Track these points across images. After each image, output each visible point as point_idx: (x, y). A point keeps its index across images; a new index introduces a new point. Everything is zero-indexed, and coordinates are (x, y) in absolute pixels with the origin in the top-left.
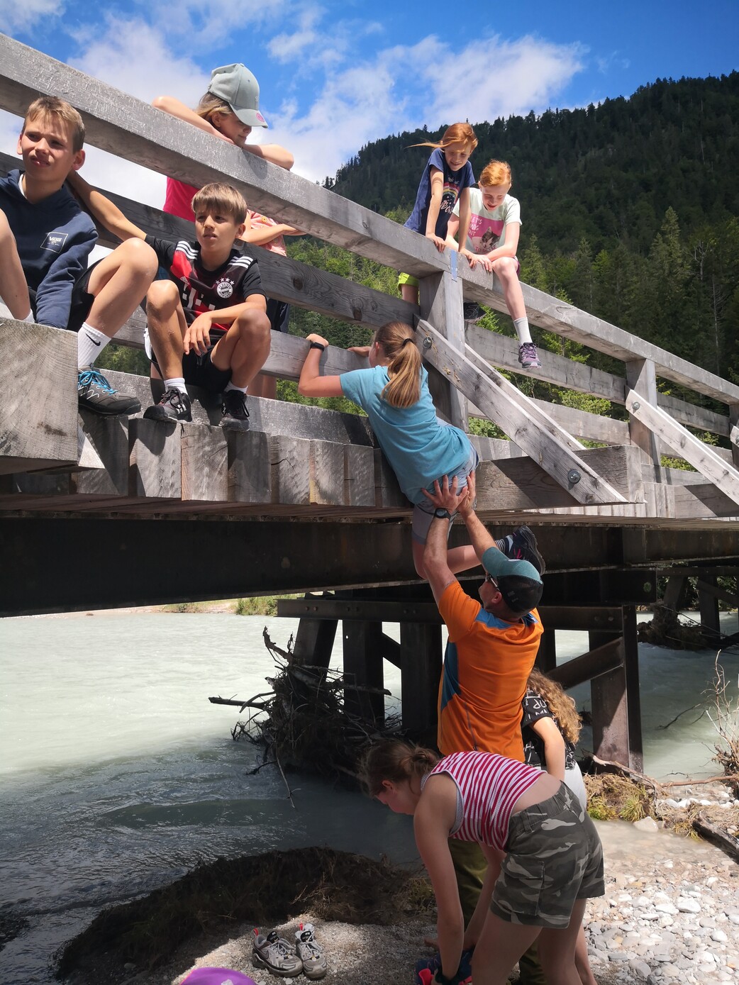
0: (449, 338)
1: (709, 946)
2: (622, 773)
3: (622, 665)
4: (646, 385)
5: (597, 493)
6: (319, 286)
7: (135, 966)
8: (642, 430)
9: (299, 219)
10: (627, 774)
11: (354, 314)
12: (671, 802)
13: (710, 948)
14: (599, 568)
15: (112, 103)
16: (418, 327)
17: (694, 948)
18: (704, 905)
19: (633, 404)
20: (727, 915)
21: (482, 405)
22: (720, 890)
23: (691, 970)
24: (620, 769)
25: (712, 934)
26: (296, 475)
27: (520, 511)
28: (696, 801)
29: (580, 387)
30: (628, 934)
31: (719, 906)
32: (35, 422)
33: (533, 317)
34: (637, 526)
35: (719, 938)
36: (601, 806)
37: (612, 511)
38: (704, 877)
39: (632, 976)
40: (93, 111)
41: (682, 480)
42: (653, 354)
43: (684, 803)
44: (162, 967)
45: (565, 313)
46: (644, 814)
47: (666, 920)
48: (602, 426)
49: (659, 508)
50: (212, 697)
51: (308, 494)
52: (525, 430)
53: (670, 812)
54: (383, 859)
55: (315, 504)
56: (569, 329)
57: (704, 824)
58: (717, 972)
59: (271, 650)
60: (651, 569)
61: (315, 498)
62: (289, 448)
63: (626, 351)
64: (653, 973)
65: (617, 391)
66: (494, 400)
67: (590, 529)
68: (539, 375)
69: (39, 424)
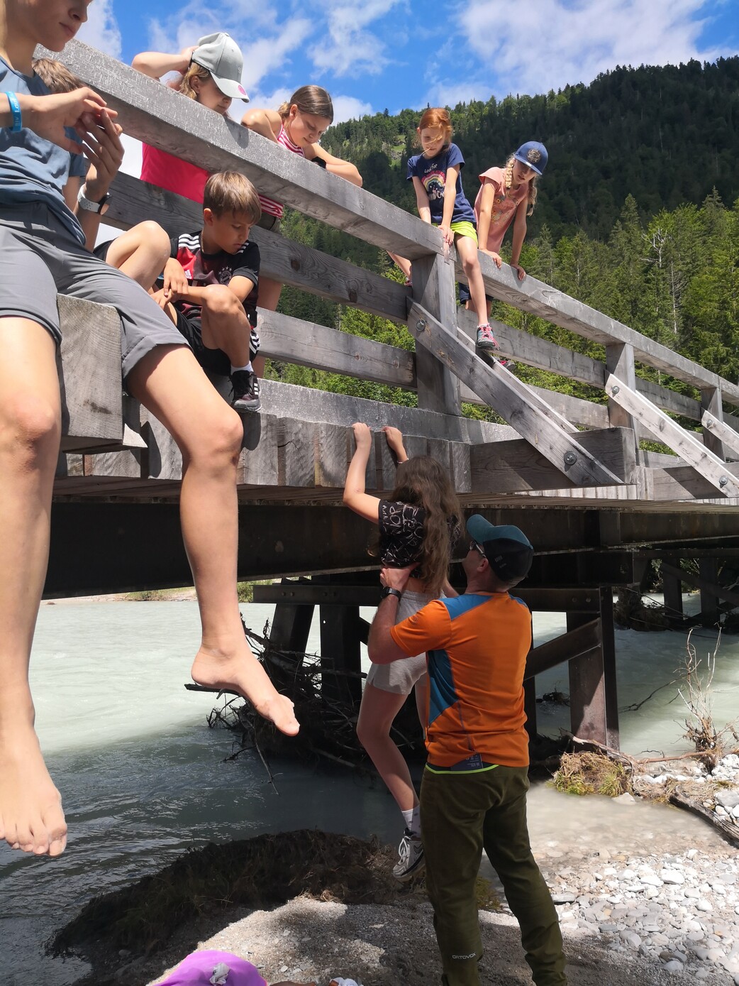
0: (442, 321)
1: (695, 915)
2: (600, 750)
3: (599, 646)
4: (626, 369)
5: (593, 474)
6: (316, 267)
7: (130, 952)
8: (621, 414)
9: (297, 199)
10: (605, 752)
11: (350, 295)
12: (648, 778)
13: (696, 918)
14: (577, 551)
15: (115, 76)
16: (411, 310)
17: (681, 918)
18: (687, 877)
19: (612, 388)
20: (710, 886)
21: (476, 387)
22: (701, 861)
23: (680, 938)
24: (597, 747)
25: (697, 904)
26: (302, 457)
27: (511, 494)
28: (672, 776)
29: (563, 371)
30: (617, 907)
31: (701, 876)
32: (81, 400)
33: (519, 301)
34: (613, 509)
35: (704, 908)
36: (579, 784)
37: (596, 492)
38: (684, 848)
39: (624, 947)
40: (96, 84)
41: (658, 463)
42: (631, 338)
43: (660, 779)
44: (159, 953)
45: (550, 297)
46: (622, 790)
47: (652, 892)
48: (583, 410)
49: (639, 490)
50: (188, 683)
51: (313, 476)
52: (521, 412)
53: (647, 788)
54: (373, 840)
55: (319, 486)
56: (555, 313)
57: (681, 799)
58: (705, 940)
59: (248, 636)
60: (628, 551)
61: (319, 480)
62: (295, 430)
63: (606, 335)
64: (644, 942)
65: (597, 375)
66: (489, 382)
67: (569, 512)
68: (525, 358)
69: (85, 402)
